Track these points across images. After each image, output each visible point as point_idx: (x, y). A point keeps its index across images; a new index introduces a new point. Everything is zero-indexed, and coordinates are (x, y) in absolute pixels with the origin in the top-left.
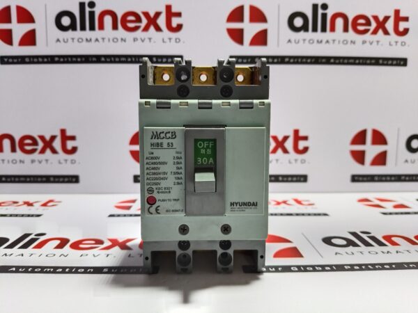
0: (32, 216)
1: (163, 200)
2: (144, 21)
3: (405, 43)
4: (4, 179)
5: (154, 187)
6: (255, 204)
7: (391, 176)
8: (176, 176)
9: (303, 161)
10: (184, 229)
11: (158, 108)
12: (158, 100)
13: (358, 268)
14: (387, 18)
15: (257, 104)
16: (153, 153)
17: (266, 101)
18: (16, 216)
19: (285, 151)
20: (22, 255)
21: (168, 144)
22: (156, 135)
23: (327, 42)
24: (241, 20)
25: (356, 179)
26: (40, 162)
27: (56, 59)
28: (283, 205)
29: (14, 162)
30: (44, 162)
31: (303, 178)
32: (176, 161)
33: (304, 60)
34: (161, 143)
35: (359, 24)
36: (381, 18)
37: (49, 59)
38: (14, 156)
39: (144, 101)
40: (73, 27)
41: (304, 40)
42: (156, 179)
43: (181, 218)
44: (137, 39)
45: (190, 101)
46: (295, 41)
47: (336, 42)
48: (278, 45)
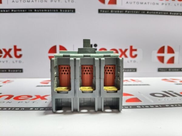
7: (176, 69)
13: (173, 106)
19: (126, 57)
23: (145, 3)
25: (160, 70)
27: (12, 11)
30: (5, 62)
31: (134, 70)
33: (135, 12)
37: (9, 11)
46: (130, 2)
47: (150, 4)
48: (122, 4)
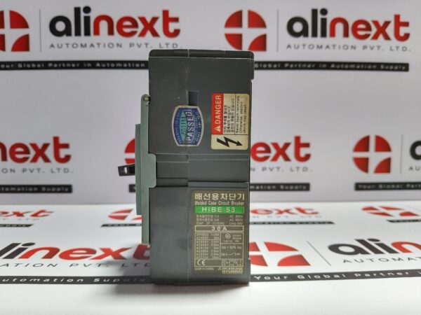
0: (22, 226)
2: (141, 26)
3: (406, 48)
7: (396, 184)
9: (305, 169)
13: (369, 275)
14: (387, 23)
19: (287, 159)
20: (8, 265)
23: (328, 47)
24: (239, 25)
25: (359, 187)
26: (32, 171)
27: (50, 65)
28: (285, 214)
29: (5, 171)
30: (35, 171)
31: (305, 187)
33: (304, 66)
35: (359, 29)
36: (381, 24)
37: (43, 65)
38: (4, 165)
40: (67, 32)
41: (304, 45)
44: (133, 45)
46: (295, 46)
47: (337, 47)
48: (278, 50)
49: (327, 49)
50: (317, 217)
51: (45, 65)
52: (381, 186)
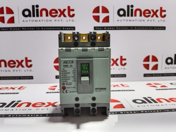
0: (15, 93)
1: (69, 88)
2: (59, 13)
4: (2, 78)
5: (65, 82)
6: (105, 89)
7: (160, 74)
8: (74, 78)
9: (124, 69)
10: (77, 99)
11: (66, 51)
12: (66, 48)
14: (157, 11)
15: (105, 49)
16: (64, 69)
17: (109, 48)
18: (8, 93)
19: (117, 65)
20: (13, 110)
21: (70, 65)
22: (65, 62)
23: (133, 20)
24: (98, 12)
25: (145, 75)
26: (17, 71)
27: (23, 29)
28: (116, 87)
29: (6, 71)
30: (18, 71)
31: (124, 76)
32: (73, 72)
33: (124, 28)
34: (68, 65)
35: (146, 13)
36: (155, 11)
37: (20, 29)
38: (6, 69)
39: (60, 48)
40: (29, 15)
41: (124, 20)
42: (66, 79)
43: (76, 95)
44: (56, 20)
45: (79, 48)
46: (120, 20)
47: (137, 21)
48: (114, 22)
49: (133, 21)
50: (128, 88)
51: (21, 29)
52: (154, 75)
